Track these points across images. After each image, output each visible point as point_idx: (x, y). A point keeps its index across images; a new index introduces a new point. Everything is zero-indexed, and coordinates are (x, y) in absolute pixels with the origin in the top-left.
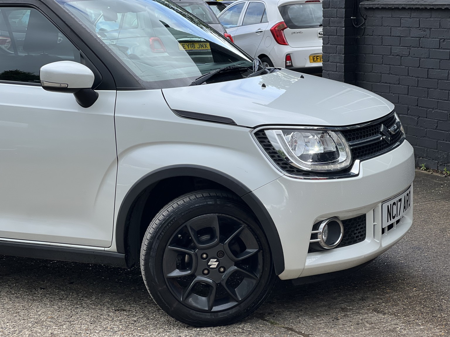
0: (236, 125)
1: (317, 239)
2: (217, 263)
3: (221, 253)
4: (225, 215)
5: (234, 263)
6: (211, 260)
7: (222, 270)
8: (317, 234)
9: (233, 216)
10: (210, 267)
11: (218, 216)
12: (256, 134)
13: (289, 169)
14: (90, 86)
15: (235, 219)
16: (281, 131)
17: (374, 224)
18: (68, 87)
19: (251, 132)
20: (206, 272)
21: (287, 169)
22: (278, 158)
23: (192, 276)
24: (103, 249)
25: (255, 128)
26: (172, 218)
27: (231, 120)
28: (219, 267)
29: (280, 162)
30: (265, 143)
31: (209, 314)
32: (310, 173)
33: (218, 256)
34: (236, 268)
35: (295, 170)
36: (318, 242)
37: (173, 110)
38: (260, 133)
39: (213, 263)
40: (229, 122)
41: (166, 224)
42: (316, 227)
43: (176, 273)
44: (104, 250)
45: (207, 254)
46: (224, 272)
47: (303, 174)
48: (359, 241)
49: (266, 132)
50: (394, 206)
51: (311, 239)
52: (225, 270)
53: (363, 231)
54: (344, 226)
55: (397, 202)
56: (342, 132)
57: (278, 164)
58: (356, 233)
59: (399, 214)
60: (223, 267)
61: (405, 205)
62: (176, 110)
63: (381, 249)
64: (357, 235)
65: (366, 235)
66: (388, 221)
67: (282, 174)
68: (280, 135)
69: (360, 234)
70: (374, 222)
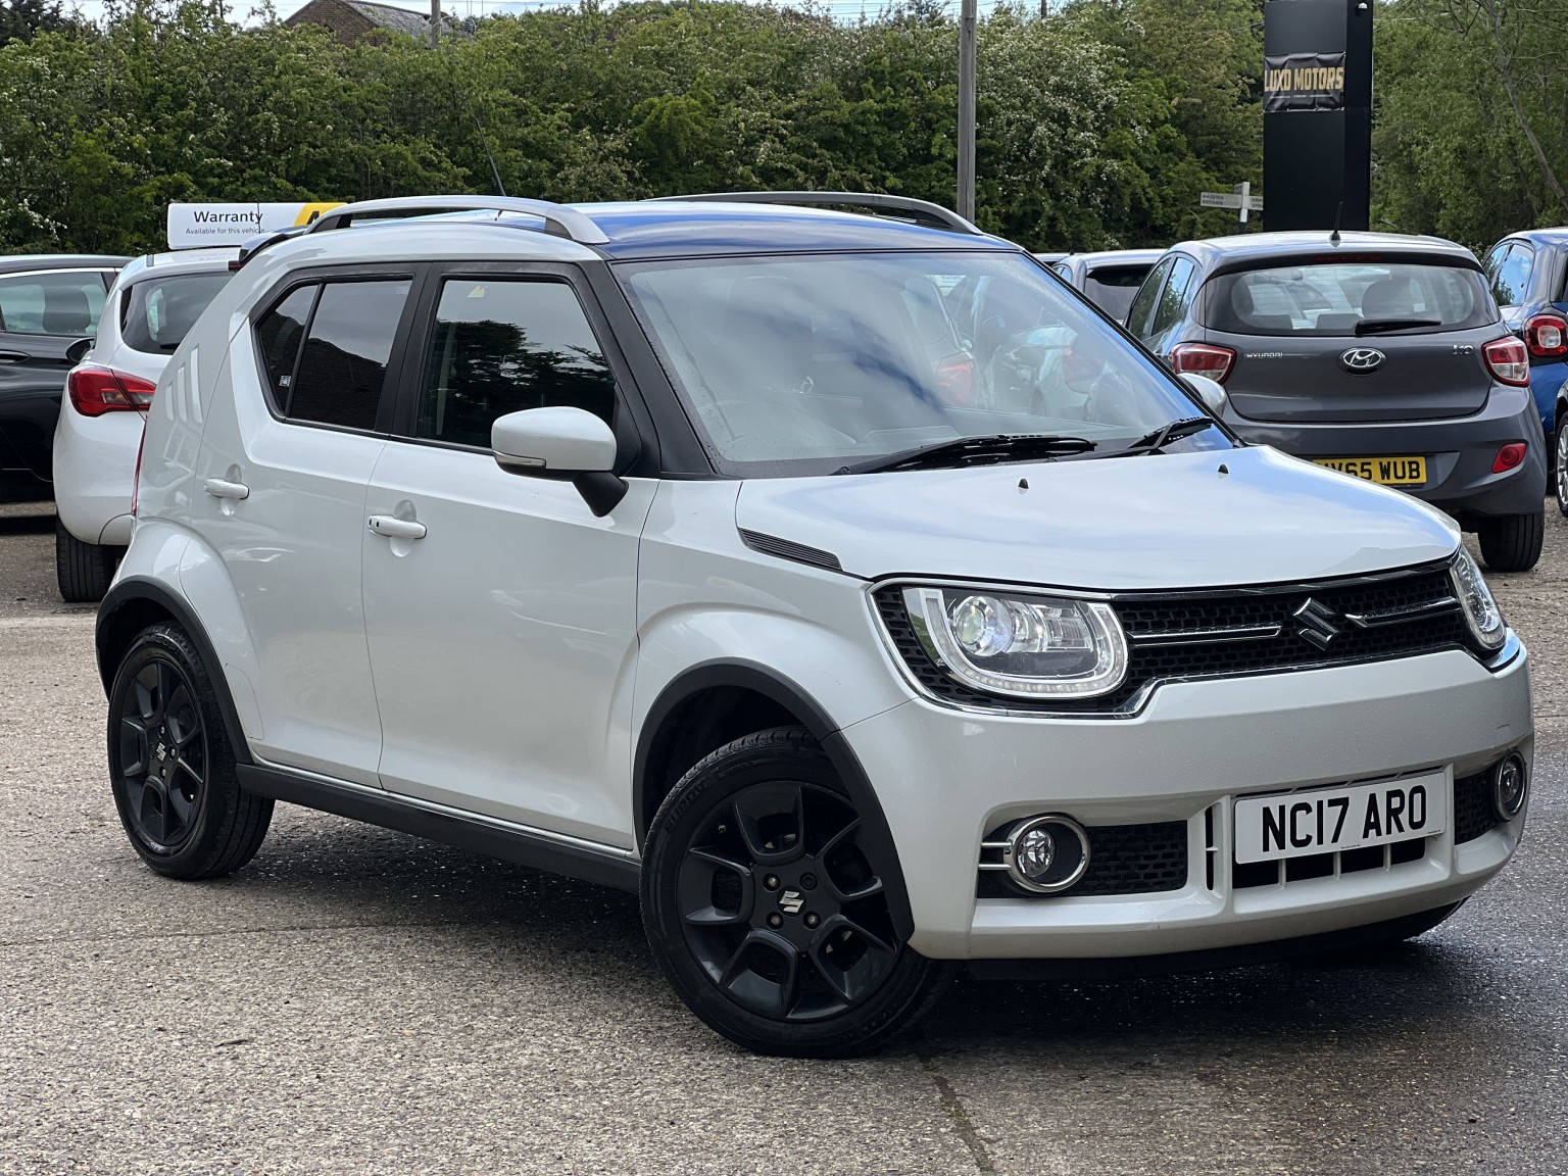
0: (840, 571)
1: (1002, 863)
2: (800, 903)
3: (809, 878)
4: (818, 787)
5: (839, 906)
6: (787, 894)
7: (813, 920)
8: (1001, 849)
9: (837, 792)
10: (786, 910)
11: (804, 790)
12: (878, 594)
13: (937, 683)
14: (609, 467)
15: (837, 796)
16: (940, 592)
17: (1210, 849)
18: (547, 467)
19: (866, 588)
20: (776, 920)
21: (933, 684)
22: (913, 655)
23: (744, 927)
24: (623, 852)
25: (876, 580)
26: (698, 782)
27: (836, 558)
28: (805, 913)
29: (919, 667)
30: (894, 617)
31: (782, 1024)
33: (805, 885)
34: (844, 918)
35: (953, 688)
36: (1005, 871)
37: (739, 529)
38: (889, 595)
39: (792, 903)
40: (829, 562)
41: (683, 797)
42: (1000, 832)
43: (712, 915)
44: (625, 857)
45: (777, 878)
46: (815, 926)
47: (972, 699)
48: (1157, 887)
49: (906, 592)
50: (1305, 812)
51: (981, 862)
52: (819, 921)
53: (1174, 865)
54: (1092, 842)
55: (1320, 804)
56: (1115, 605)
57: (914, 670)
58: (1145, 867)
59: (1335, 839)
60: (814, 914)
61: (1372, 820)
62: (744, 530)
63: (1228, 918)
64: (1147, 871)
65: (1186, 876)
66: (1266, 848)
67: (913, 695)
68: (936, 601)
69: (1160, 871)
70: (1209, 843)
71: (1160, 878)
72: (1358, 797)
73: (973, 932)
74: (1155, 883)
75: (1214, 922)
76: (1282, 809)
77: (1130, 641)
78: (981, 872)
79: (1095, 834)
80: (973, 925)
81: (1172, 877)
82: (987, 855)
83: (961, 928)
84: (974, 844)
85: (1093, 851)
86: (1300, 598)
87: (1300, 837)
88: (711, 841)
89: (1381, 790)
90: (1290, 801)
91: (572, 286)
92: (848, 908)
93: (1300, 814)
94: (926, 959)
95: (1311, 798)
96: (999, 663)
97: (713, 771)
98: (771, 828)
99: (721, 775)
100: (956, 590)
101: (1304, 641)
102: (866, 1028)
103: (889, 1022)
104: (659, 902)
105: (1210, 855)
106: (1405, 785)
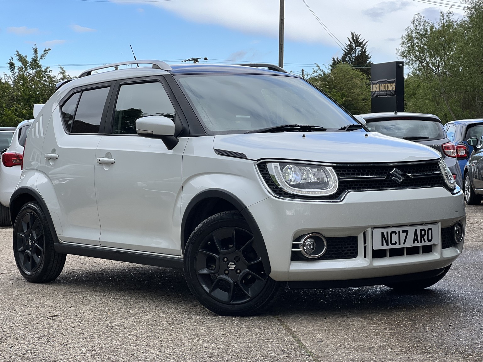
0: (247, 159)
1: (299, 248)
2: (234, 266)
3: (237, 258)
4: (240, 228)
5: (247, 266)
6: (230, 263)
7: (239, 271)
8: (299, 244)
9: (246, 230)
10: (230, 268)
11: (235, 230)
12: (258, 165)
14: (173, 134)
15: (247, 232)
16: (278, 164)
17: (365, 245)
18: (153, 134)
19: (255, 163)
20: (227, 272)
21: (277, 192)
22: (270, 183)
23: (217, 274)
25: (258, 160)
26: (202, 228)
27: (245, 155)
28: (236, 269)
29: (272, 187)
30: (264, 172)
31: (229, 306)
32: (295, 197)
33: (236, 260)
34: (248, 270)
35: (283, 193)
36: (300, 251)
37: (214, 149)
38: (262, 165)
39: (232, 266)
40: (243, 156)
41: (197, 233)
42: (299, 239)
43: (205, 271)
45: (227, 259)
46: (239, 273)
47: (289, 197)
48: (348, 257)
49: (268, 165)
50: (395, 234)
51: (292, 248)
52: (240, 272)
53: (354, 250)
54: (327, 242)
55: (399, 232)
56: (334, 167)
57: (270, 188)
58: (344, 251)
59: (404, 243)
60: (239, 269)
61: (416, 238)
62: (216, 149)
63: (371, 267)
64: (345, 252)
65: (357, 254)
66: (383, 245)
67: (270, 195)
68: (277, 166)
69: (349, 252)
70: (365, 243)
71: (349, 254)
72: (411, 230)
73: (290, 271)
74: (348, 256)
75: (367, 268)
76: (387, 233)
77: (339, 179)
78: (292, 252)
79: (328, 239)
80: (290, 269)
81: (353, 254)
82: (294, 246)
83: (286, 270)
84: (290, 243)
85: (328, 245)
86: (392, 168)
87: (393, 242)
88: (206, 247)
89: (418, 228)
90: (390, 230)
91: (161, 82)
92: (249, 267)
93: (393, 235)
94: (275, 281)
95: (397, 230)
96: (297, 186)
97: (207, 224)
98: (225, 243)
99: (209, 226)
100: (283, 163)
101: (394, 181)
102: (256, 306)
103: (263, 303)
104: (189, 267)
105: (365, 247)
106: (426, 227)
